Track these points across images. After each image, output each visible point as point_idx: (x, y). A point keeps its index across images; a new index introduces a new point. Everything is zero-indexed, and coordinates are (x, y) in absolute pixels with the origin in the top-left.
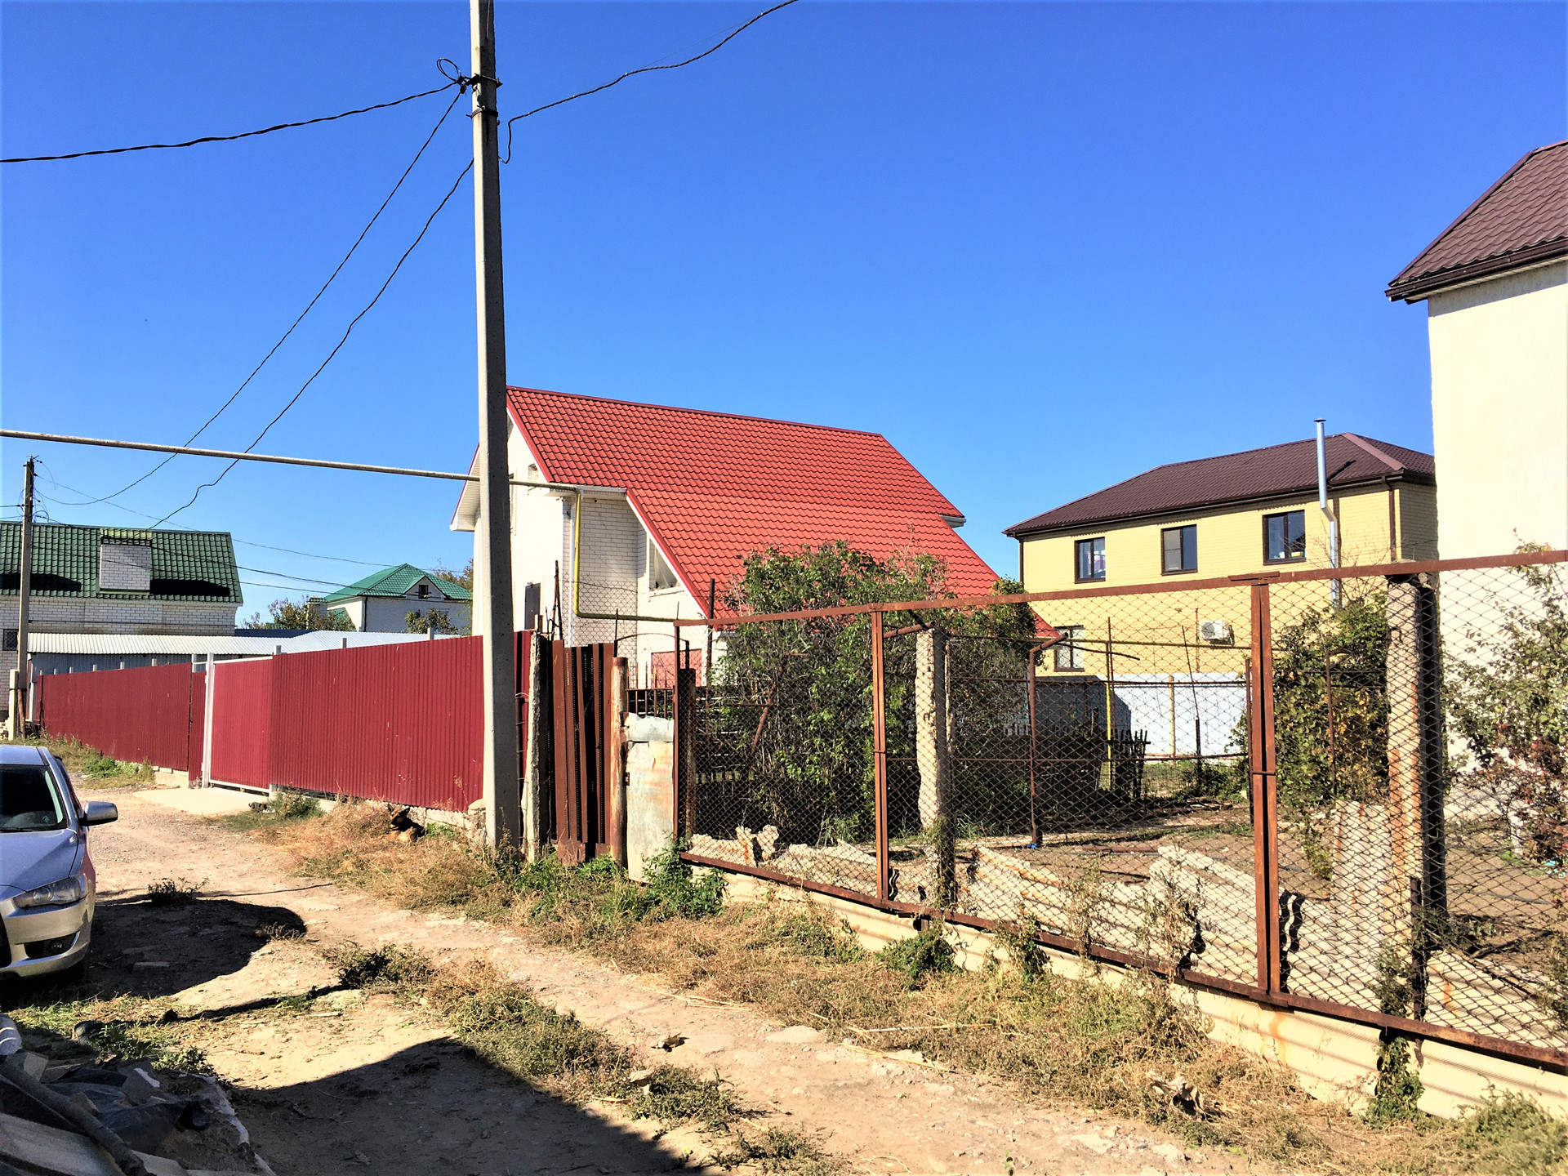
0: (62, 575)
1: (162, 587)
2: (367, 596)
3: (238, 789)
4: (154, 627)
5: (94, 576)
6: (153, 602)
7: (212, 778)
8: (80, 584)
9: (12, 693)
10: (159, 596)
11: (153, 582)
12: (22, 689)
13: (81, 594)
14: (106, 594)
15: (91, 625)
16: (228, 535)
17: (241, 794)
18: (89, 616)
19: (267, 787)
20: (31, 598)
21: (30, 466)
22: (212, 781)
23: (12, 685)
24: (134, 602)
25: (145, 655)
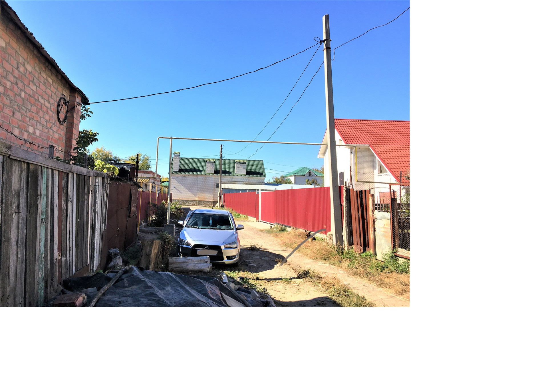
0: (228, 171)
1: (248, 173)
2: (295, 175)
3: (267, 223)
4: (247, 183)
5: (234, 171)
6: (246, 177)
7: (261, 220)
8: (231, 173)
9: (219, 197)
10: (248, 175)
11: (246, 172)
12: (220, 197)
13: (232, 175)
14: (237, 175)
15: (234, 182)
16: (262, 161)
17: (268, 224)
18: (233, 180)
19: (274, 223)
20: (222, 176)
21: (221, 146)
22: (261, 221)
23: (218, 196)
24: (242, 177)
25: (245, 189)
